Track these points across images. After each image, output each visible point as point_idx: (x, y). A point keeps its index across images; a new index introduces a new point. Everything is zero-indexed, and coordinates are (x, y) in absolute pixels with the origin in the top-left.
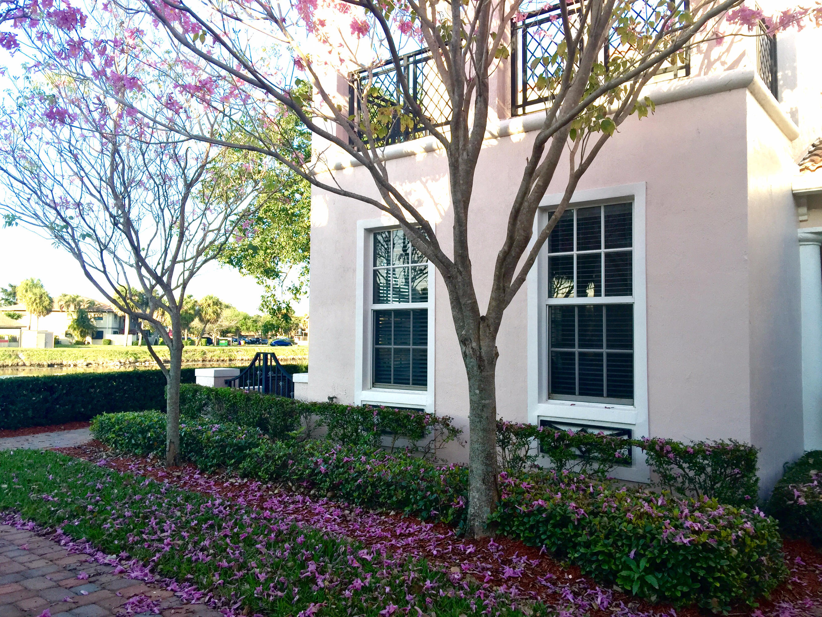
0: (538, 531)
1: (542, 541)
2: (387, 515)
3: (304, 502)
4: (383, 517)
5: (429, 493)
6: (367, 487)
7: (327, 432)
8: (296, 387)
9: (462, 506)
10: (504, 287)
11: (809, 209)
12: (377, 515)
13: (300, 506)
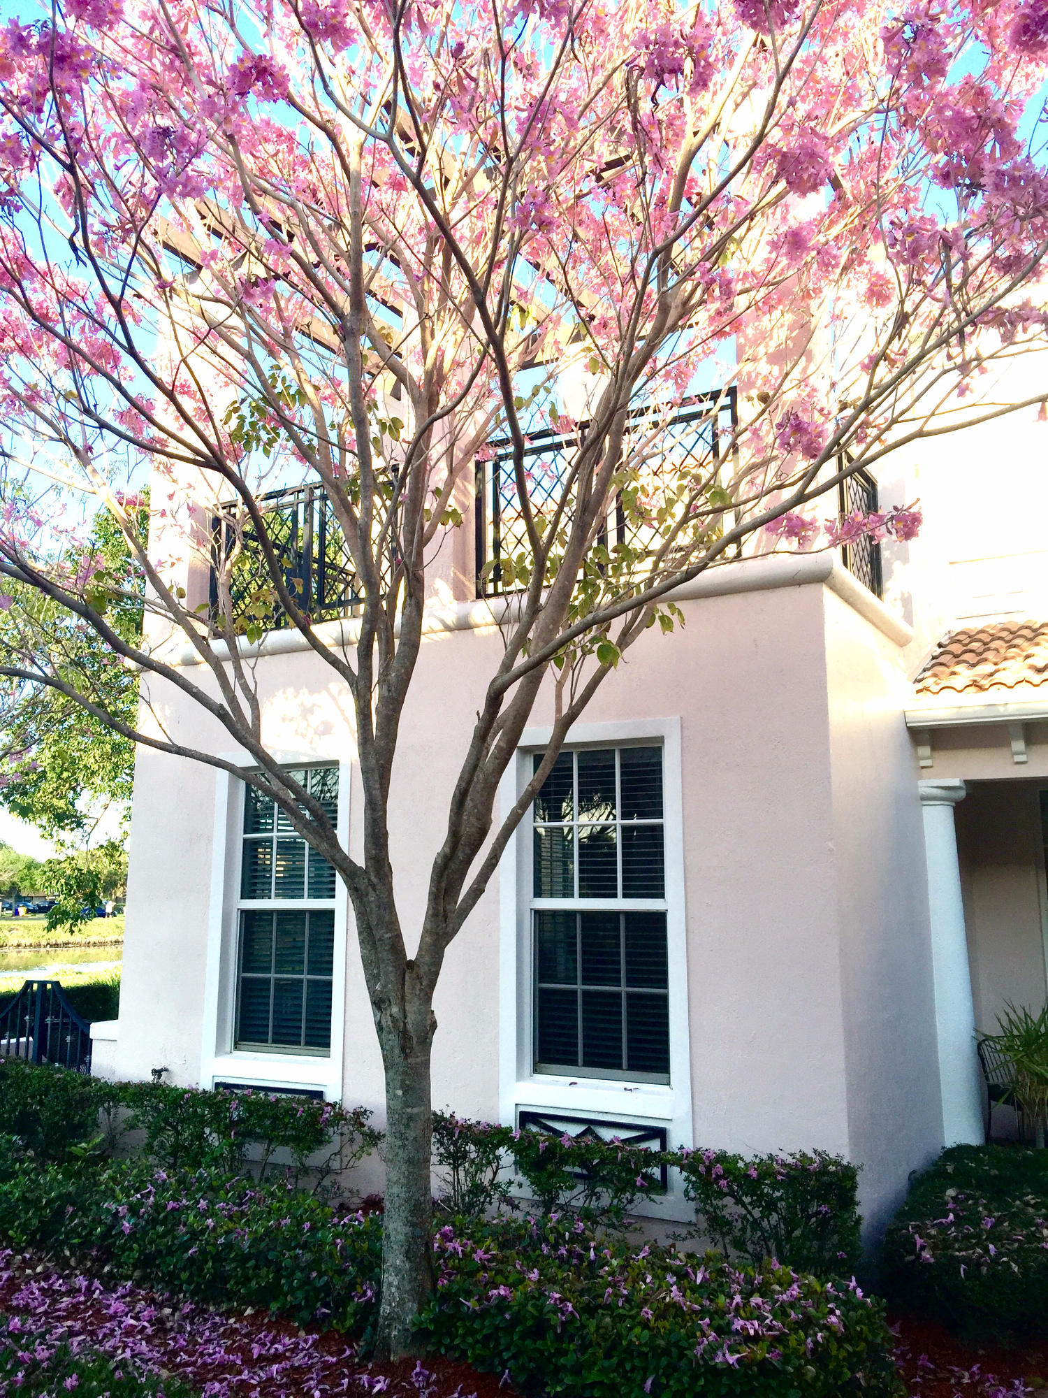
0: (497, 1344)
1: (504, 1364)
2: (239, 1315)
3: (89, 1291)
4: (232, 1321)
5: (314, 1274)
6: (207, 1262)
7: (146, 1141)
8: (96, 1047)
9: (371, 1298)
10: (445, 911)
11: (933, 749)
12: (220, 1315)
13: (82, 1299)
